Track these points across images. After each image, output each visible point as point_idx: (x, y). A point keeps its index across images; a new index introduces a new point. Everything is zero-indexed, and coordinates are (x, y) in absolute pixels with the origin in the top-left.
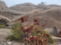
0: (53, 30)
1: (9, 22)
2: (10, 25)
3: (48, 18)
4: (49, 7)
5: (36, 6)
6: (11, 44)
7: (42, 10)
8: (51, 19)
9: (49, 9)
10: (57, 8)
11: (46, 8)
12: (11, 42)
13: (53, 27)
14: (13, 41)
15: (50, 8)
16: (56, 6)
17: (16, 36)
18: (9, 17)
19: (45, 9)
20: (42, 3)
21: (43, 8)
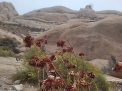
1: (21, 45)
2: (23, 52)
3: (99, 37)
4: (102, 16)
5: (75, 14)
6: (21, 89)
7: (88, 22)
8: (105, 40)
9: (101, 19)
10: (118, 17)
11: (96, 17)
12: (21, 85)
13: (110, 57)
14: (26, 84)
15: (103, 18)
16: (115, 13)
18: (20, 35)
19: (93, 19)
21: (90, 17)
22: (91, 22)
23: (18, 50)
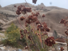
0: (53, 34)
1: (3, 25)
2: (4, 29)
3: (48, 21)
5: (35, 7)
6: (4, 49)
7: (42, 12)
8: (51, 22)
9: (49, 10)
10: (57, 10)
11: (46, 10)
13: (53, 31)
14: (8, 46)
15: (50, 10)
16: (56, 8)
17: (11, 40)
18: (3, 19)
19: (45, 11)
20: (42, 4)
21: (43, 10)
22: (44, 12)
23: (1, 28)
